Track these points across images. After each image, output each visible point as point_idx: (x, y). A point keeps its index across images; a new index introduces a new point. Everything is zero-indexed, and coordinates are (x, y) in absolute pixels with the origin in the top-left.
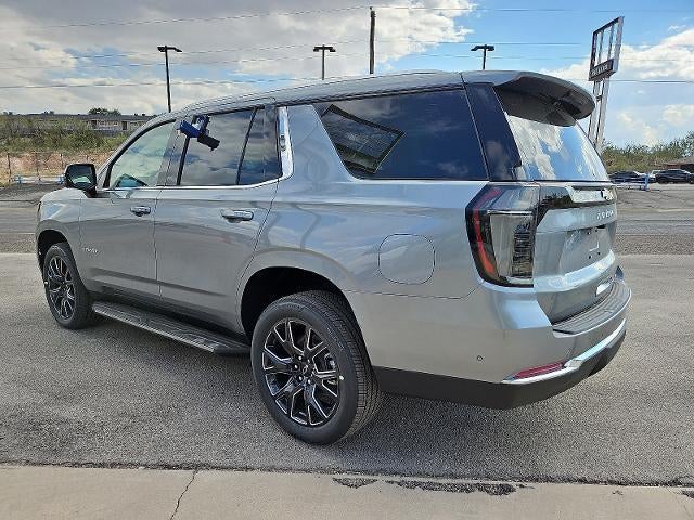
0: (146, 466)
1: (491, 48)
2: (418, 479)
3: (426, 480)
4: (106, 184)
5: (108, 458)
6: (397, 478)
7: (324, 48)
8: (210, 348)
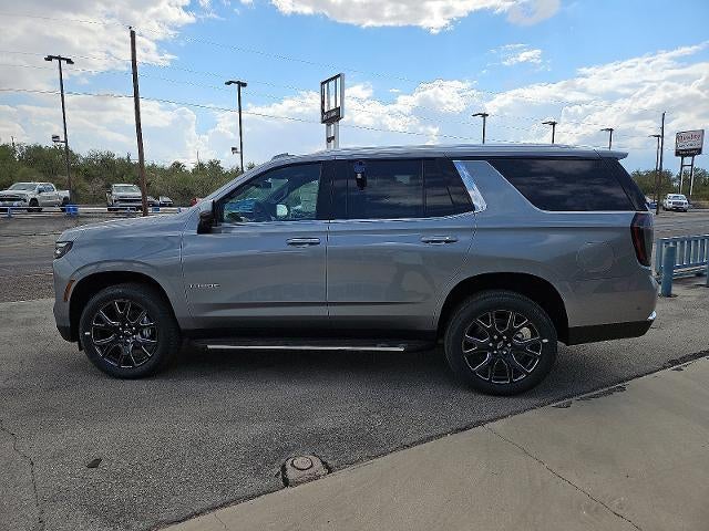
0: (450, 433)
1: (244, 85)
7: (60, 59)
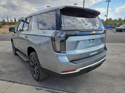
0: (7, 81)
1: (110, 1)
2: (51, 90)
3: (52, 90)
4: (17, 31)
5: (3, 79)
6: (47, 89)
8: (26, 60)
